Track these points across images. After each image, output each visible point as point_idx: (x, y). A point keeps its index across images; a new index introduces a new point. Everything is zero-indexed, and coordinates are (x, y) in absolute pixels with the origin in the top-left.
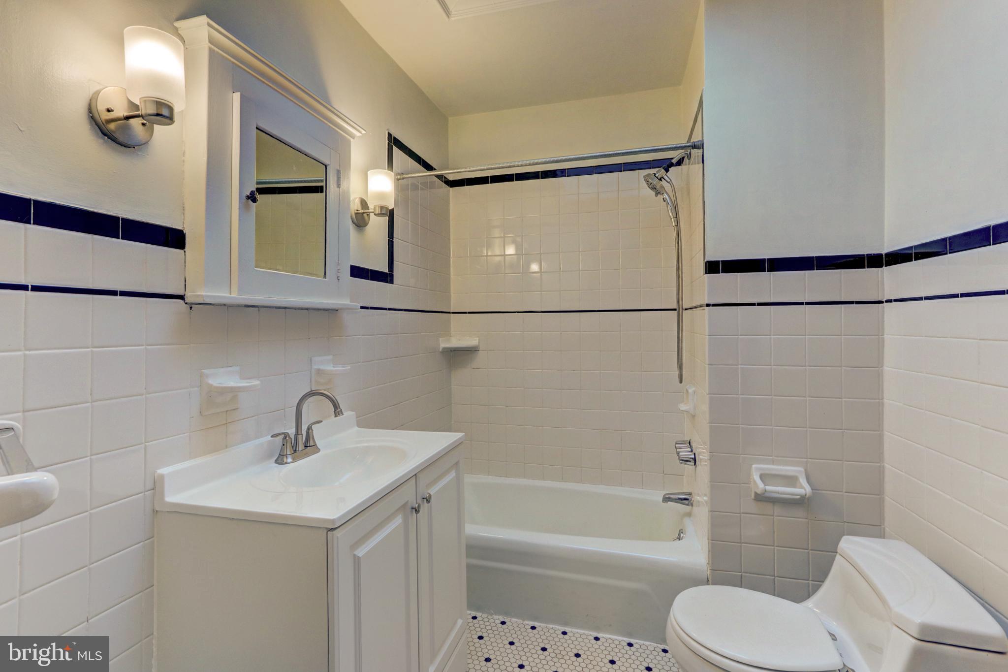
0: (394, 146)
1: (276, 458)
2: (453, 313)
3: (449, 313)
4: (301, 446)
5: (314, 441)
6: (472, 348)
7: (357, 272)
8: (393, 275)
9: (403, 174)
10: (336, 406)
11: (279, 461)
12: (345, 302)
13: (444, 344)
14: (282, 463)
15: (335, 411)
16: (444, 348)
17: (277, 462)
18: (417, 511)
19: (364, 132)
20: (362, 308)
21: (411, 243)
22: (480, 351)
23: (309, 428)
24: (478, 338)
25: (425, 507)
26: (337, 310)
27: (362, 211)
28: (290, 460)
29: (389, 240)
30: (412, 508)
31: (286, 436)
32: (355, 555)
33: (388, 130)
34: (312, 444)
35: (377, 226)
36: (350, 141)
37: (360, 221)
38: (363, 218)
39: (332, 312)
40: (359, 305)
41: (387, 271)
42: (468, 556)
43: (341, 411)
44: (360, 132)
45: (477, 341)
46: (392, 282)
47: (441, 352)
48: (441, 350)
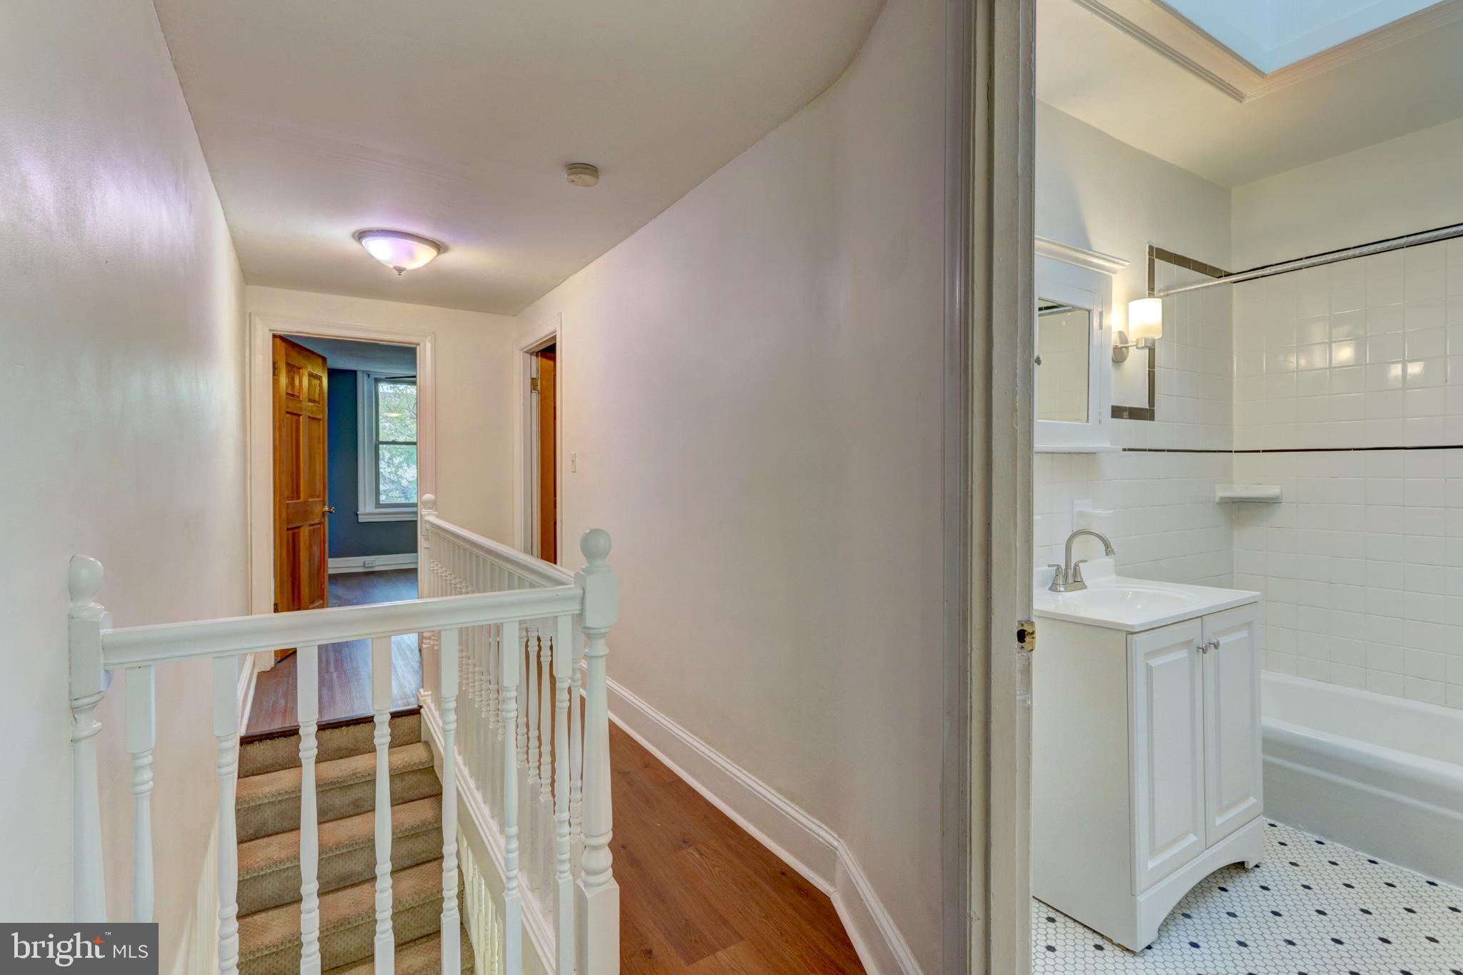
0: (1156, 259)
1: (1050, 586)
2: (1235, 452)
3: (1231, 452)
4: (1070, 580)
5: (1081, 578)
6: (1272, 499)
7: (1117, 412)
8: (1154, 410)
9: (1167, 290)
10: (1107, 545)
11: (1053, 588)
12: (1106, 445)
13: (1222, 492)
14: (1056, 590)
15: (1106, 550)
16: (1222, 498)
17: (1051, 589)
18: (1204, 651)
19: (1127, 264)
20: (1124, 450)
21: (1177, 369)
22: (1283, 504)
23: (1076, 565)
24: (1279, 486)
25: (1212, 650)
26: (1095, 453)
27: (1121, 345)
28: (1062, 589)
29: (1149, 371)
30: (1199, 648)
31: (1059, 567)
32: (1147, 664)
33: (1148, 243)
34: (1079, 580)
35: (1136, 360)
36: (1111, 277)
37: (1119, 356)
38: (1122, 353)
39: (1091, 454)
40: (1120, 448)
41: (1147, 407)
42: (1265, 751)
43: (1113, 550)
44: (1123, 265)
45: (1279, 490)
46: (1152, 418)
47: (1217, 503)
48: (1217, 500)
